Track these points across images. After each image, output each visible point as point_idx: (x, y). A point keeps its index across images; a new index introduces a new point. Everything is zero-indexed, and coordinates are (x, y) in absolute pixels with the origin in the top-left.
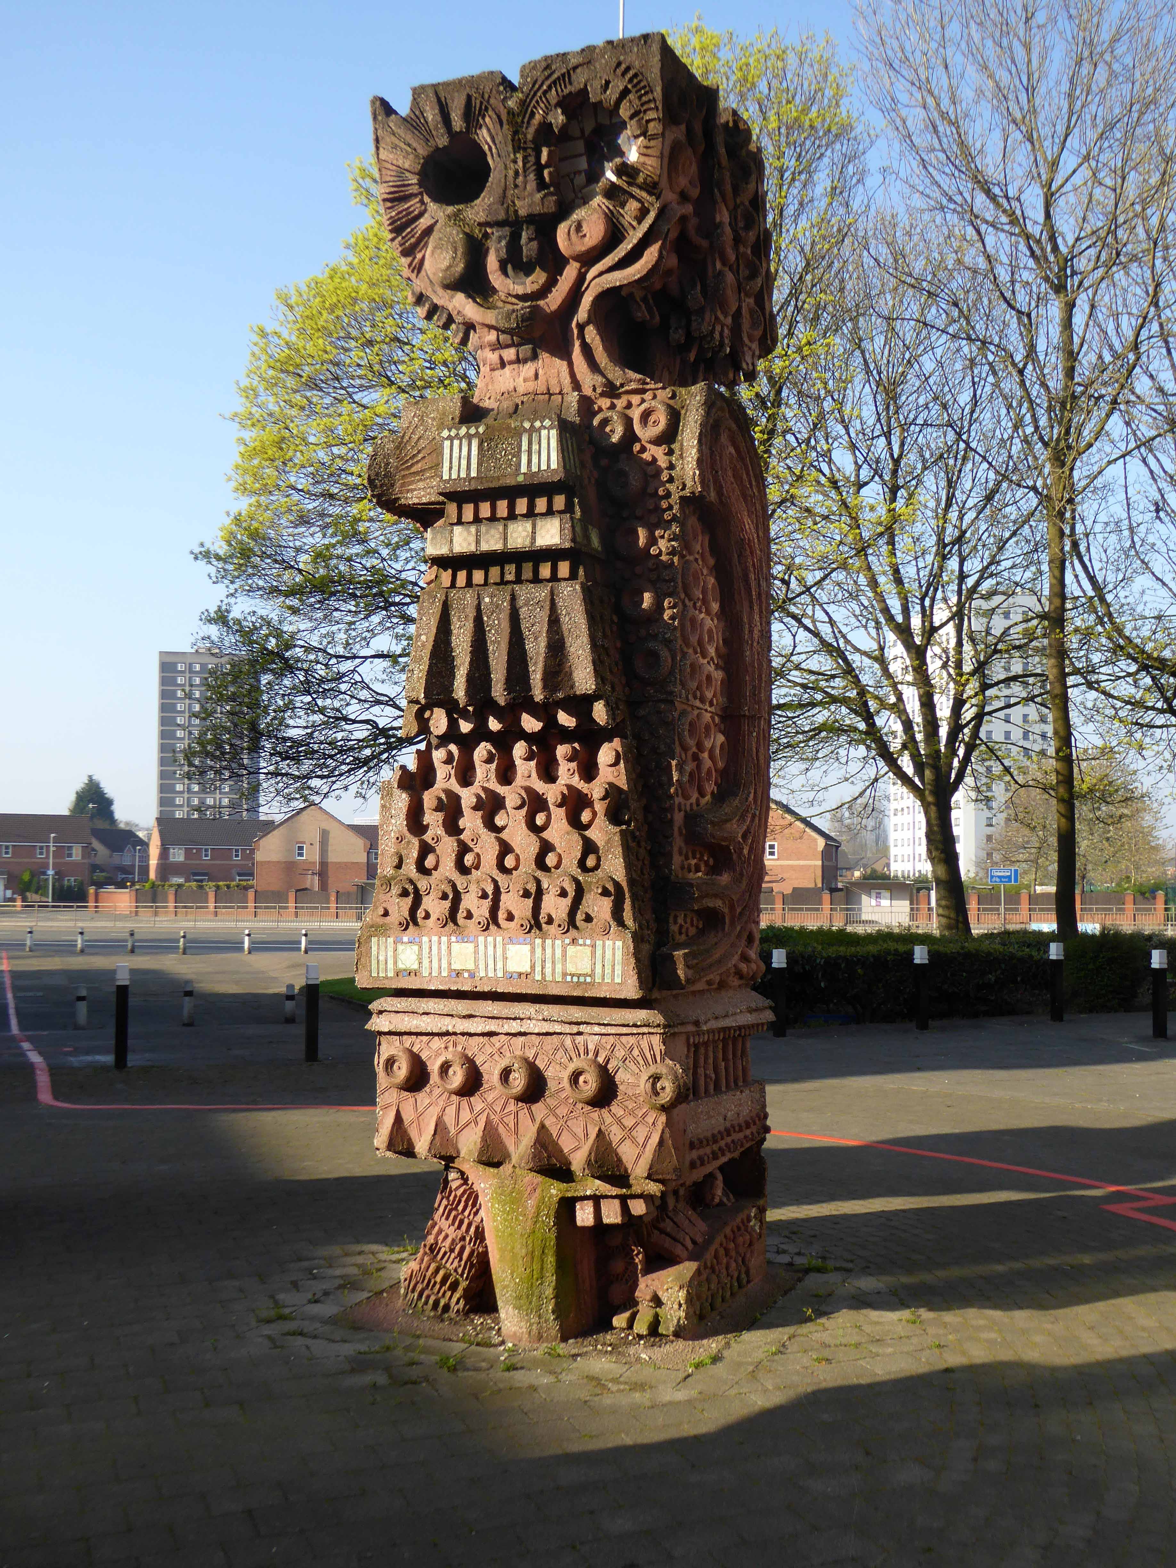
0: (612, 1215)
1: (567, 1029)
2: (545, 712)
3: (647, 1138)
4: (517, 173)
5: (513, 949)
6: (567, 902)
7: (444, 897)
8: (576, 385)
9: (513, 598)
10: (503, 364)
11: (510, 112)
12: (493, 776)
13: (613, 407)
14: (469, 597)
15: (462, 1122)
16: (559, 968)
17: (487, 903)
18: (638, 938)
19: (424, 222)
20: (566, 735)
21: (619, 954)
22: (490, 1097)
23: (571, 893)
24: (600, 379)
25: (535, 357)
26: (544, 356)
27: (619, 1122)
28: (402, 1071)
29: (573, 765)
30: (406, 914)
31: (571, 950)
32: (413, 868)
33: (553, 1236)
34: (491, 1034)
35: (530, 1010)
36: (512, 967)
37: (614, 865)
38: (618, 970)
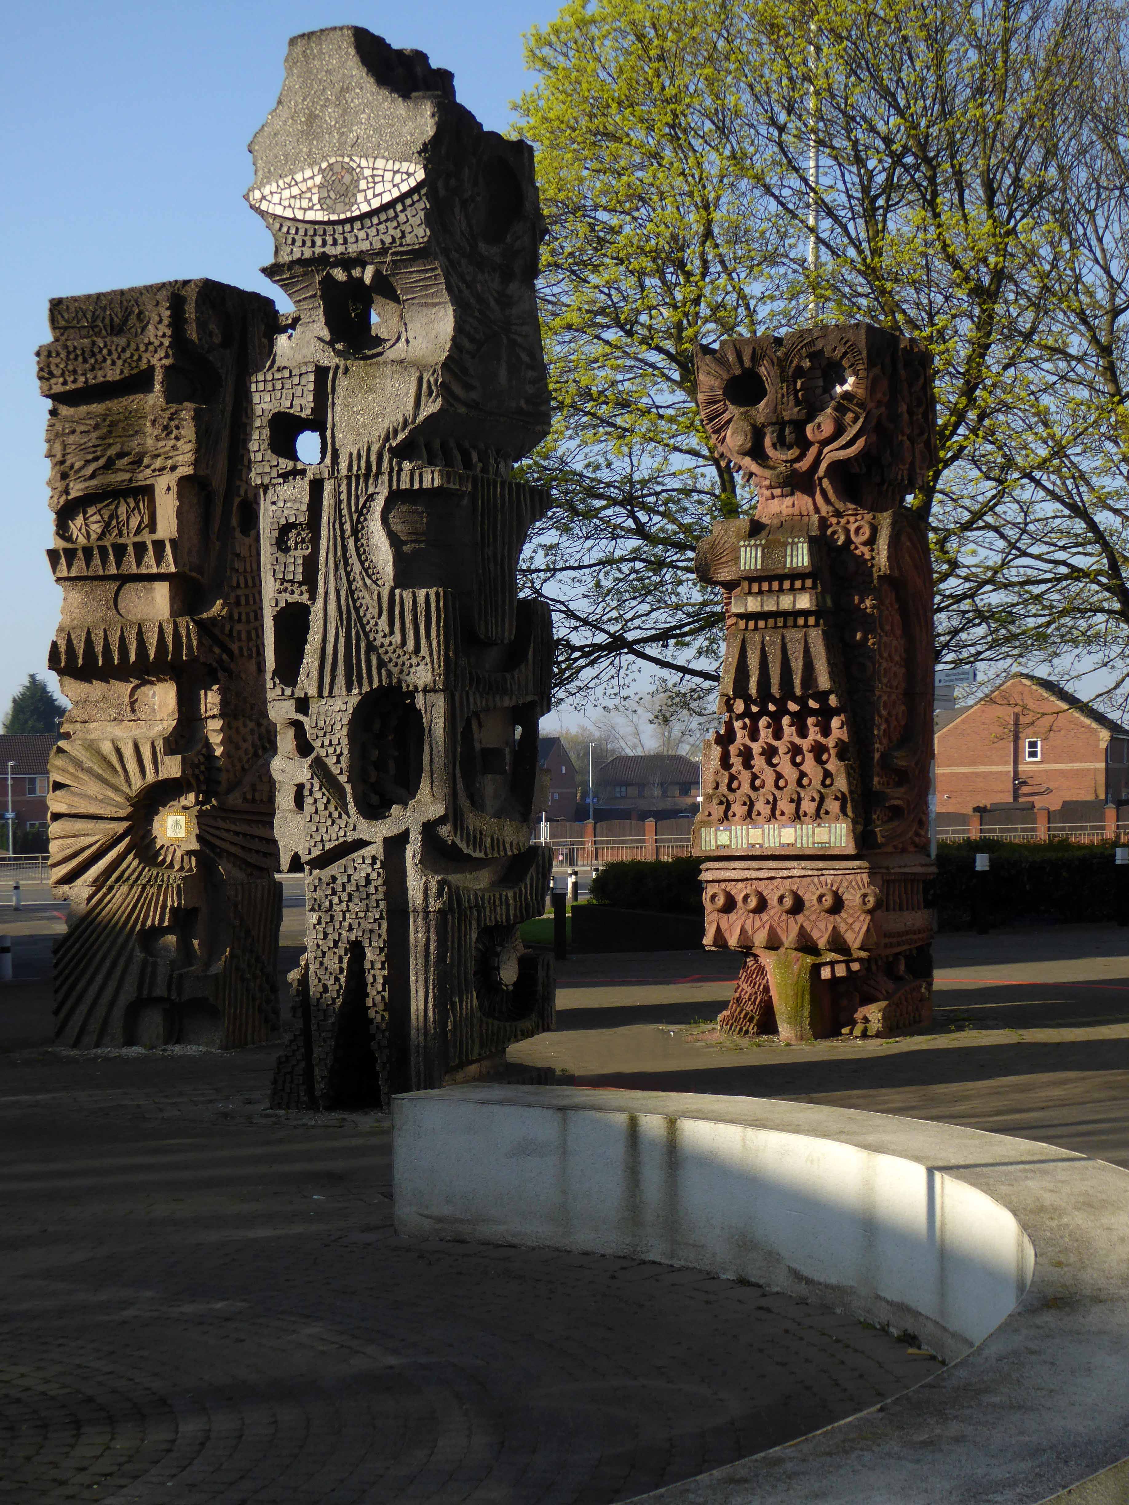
0: (841, 971)
1: (815, 873)
2: (802, 701)
3: (860, 928)
4: (783, 396)
5: (784, 831)
6: (815, 804)
7: (745, 804)
8: (817, 511)
9: (783, 638)
10: (773, 497)
11: (779, 359)
12: (770, 735)
13: (838, 523)
14: (757, 637)
15: (756, 927)
16: (810, 840)
17: (769, 807)
18: (855, 822)
19: (726, 416)
20: (813, 712)
21: (844, 831)
22: (772, 912)
23: (817, 799)
24: (831, 509)
25: (792, 494)
26: (798, 494)
27: (845, 920)
28: (721, 901)
29: (817, 729)
30: (722, 814)
31: (817, 830)
32: (725, 788)
33: (808, 984)
34: (772, 878)
35: (794, 864)
36: (784, 840)
37: (841, 783)
38: (844, 839)
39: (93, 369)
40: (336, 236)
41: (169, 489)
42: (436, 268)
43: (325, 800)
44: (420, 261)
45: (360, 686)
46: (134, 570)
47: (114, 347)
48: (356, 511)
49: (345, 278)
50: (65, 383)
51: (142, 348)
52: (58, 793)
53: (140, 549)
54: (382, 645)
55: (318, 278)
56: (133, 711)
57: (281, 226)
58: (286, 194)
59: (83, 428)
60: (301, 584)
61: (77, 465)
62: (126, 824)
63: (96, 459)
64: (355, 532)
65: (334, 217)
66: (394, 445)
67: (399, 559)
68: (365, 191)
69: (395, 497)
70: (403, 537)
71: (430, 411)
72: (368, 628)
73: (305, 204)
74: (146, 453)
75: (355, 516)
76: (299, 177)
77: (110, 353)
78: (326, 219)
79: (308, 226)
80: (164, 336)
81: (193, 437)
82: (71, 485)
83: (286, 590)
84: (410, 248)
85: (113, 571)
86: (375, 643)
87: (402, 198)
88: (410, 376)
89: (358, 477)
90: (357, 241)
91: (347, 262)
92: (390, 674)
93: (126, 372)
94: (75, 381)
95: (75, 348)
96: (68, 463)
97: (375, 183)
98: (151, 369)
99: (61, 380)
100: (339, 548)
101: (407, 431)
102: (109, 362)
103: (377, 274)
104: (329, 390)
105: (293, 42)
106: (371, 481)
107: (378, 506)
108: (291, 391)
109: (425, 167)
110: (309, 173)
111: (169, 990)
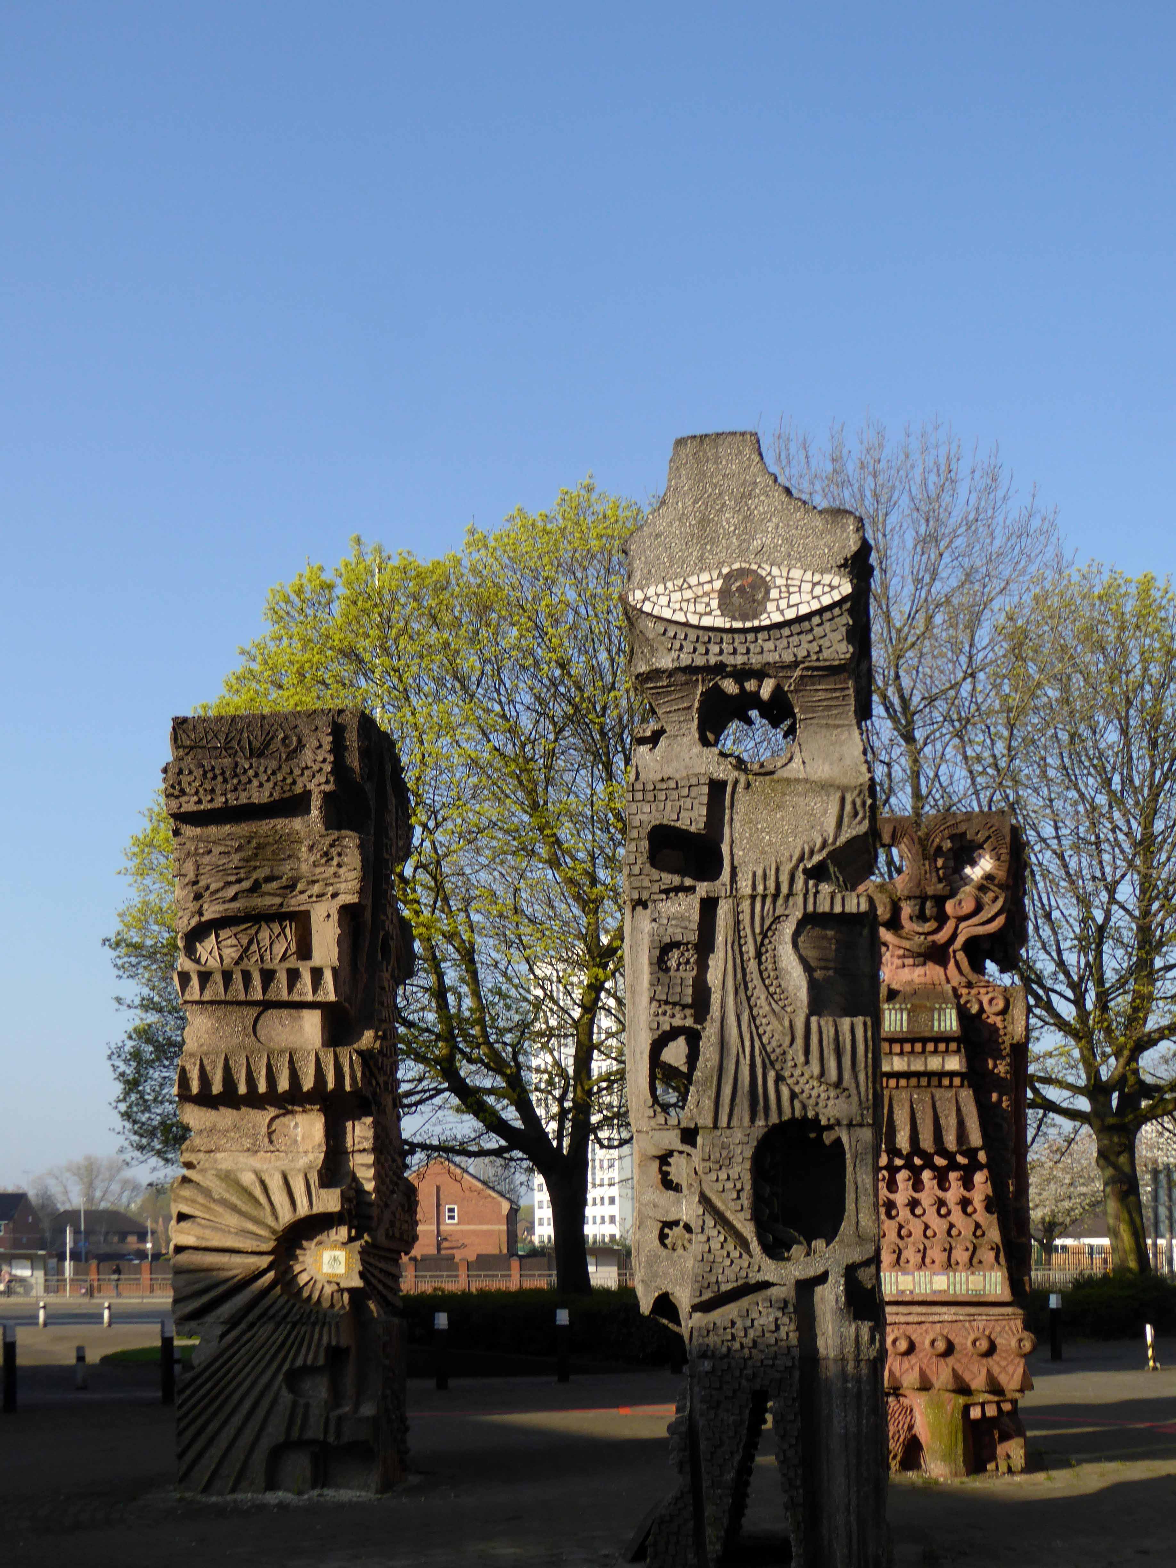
0: (991, 1411)
1: (968, 1318)
2: (951, 1156)
3: (1014, 1371)
4: (926, 872)
5: (936, 1278)
6: (969, 1253)
7: (892, 1252)
8: (950, 982)
9: (933, 1097)
10: (906, 966)
13: (969, 994)
14: (904, 1095)
15: (904, 1369)
16: (964, 1287)
17: (919, 1255)
20: (958, 1167)
21: (999, 1279)
22: (922, 1355)
23: (971, 1249)
24: (963, 977)
25: (924, 964)
26: (931, 965)
27: (998, 1363)
29: (960, 1183)
31: (971, 1278)
33: (960, 1424)
34: (921, 1323)
35: (945, 1309)
36: (936, 1287)
37: (994, 1235)
38: (999, 1287)
39: (235, 789)
40: (736, 644)
41: (329, 916)
42: (848, 688)
43: (721, 1240)
44: (832, 679)
45: (767, 1119)
46: (284, 996)
47: (262, 769)
48: (761, 933)
49: (737, 691)
50: (200, 802)
51: (297, 772)
52: (182, 1223)
53: (293, 976)
54: (792, 1076)
55: (700, 689)
56: (271, 1142)
57: (665, 630)
58: (676, 596)
59: (222, 849)
60: (684, 1007)
61: (213, 887)
62: (271, 1258)
63: (239, 881)
64: (759, 955)
65: (738, 625)
66: (809, 867)
67: (813, 986)
68: (777, 600)
69: (809, 920)
70: (813, 964)
71: (854, 834)
72: (773, 1057)
73: (701, 608)
74: (301, 878)
75: (759, 939)
76: (693, 580)
77: (256, 775)
78: (728, 626)
79: (701, 633)
80: (324, 761)
81: (359, 865)
82: (205, 906)
83: (664, 1013)
84: (827, 663)
85: (258, 996)
86: (782, 1073)
87: (820, 612)
88: (827, 795)
89: (764, 897)
90: (762, 652)
91: (741, 674)
92: (804, 1107)
93: (276, 796)
94: (212, 800)
95: (213, 768)
96: (202, 883)
97: (790, 594)
98: (307, 794)
99: (195, 798)
100: (739, 970)
101: (824, 854)
102: (255, 783)
103: (778, 689)
104: (727, 803)
105: (680, 443)
106: (780, 901)
107: (788, 928)
108: (678, 804)
109: (851, 581)
110: (705, 577)
111: (326, 1431)
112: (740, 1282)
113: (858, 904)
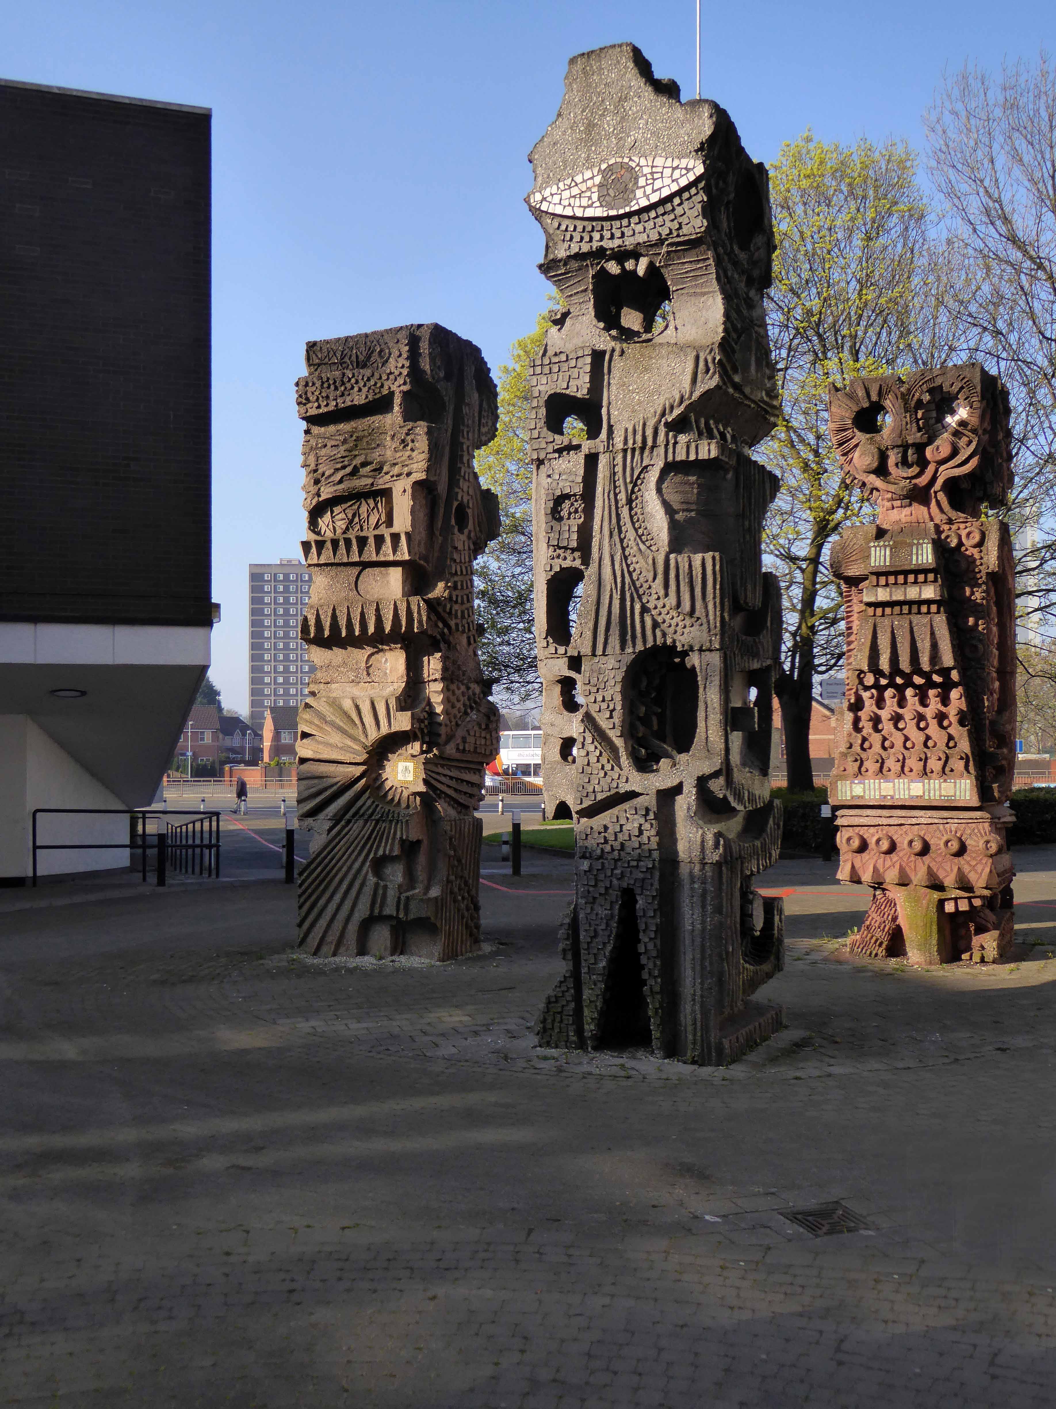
0: (963, 906)
1: (941, 821)
2: (927, 676)
3: (982, 870)
4: (907, 424)
5: (913, 785)
6: (942, 762)
7: (876, 761)
8: (932, 520)
9: (911, 623)
10: (894, 508)
11: (902, 394)
12: (895, 704)
13: (951, 529)
14: (886, 622)
15: (887, 866)
17: (900, 764)
18: (977, 778)
19: (855, 442)
20: (935, 686)
21: (968, 786)
22: (902, 854)
23: (944, 759)
24: (944, 517)
25: (910, 505)
26: (916, 505)
27: (967, 862)
28: (855, 843)
29: (938, 699)
30: (856, 769)
31: (943, 785)
32: (859, 748)
33: (935, 917)
34: (901, 825)
35: (921, 813)
36: (913, 793)
37: (964, 746)
38: (968, 794)
39: (343, 395)
40: (614, 231)
41: (405, 491)
42: (708, 259)
43: (598, 753)
44: (694, 252)
45: (634, 646)
46: (374, 558)
47: (360, 377)
48: (631, 482)
49: (619, 271)
50: (320, 407)
51: (384, 377)
52: (304, 741)
53: (380, 540)
54: (656, 608)
55: (591, 272)
56: (369, 674)
57: (559, 224)
58: (566, 194)
59: (333, 443)
60: (573, 550)
61: (327, 474)
62: (363, 768)
63: (344, 467)
64: (630, 502)
65: (613, 213)
66: (670, 420)
67: (674, 526)
68: (644, 187)
69: (670, 468)
70: (676, 506)
71: (707, 388)
72: (641, 591)
73: (585, 202)
74: (386, 462)
75: (630, 487)
76: (579, 179)
77: (357, 382)
78: (605, 214)
79: (586, 223)
80: (403, 367)
81: (426, 449)
82: (322, 489)
83: (558, 557)
84: (686, 238)
85: (356, 558)
86: (648, 605)
87: (680, 192)
88: (686, 356)
89: (634, 450)
90: (634, 234)
91: (621, 256)
92: (664, 635)
93: (370, 397)
94: (327, 405)
95: (328, 379)
96: (320, 471)
97: (654, 179)
98: (392, 394)
99: (316, 405)
100: (614, 516)
101: (682, 408)
102: (356, 389)
103: (651, 266)
104: (606, 370)
105: (573, 61)
106: (647, 453)
107: (653, 476)
108: (568, 374)
109: (704, 162)
110: (588, 174)
111: (398, 910)
112: (613, 792)
113: (709, 450)
